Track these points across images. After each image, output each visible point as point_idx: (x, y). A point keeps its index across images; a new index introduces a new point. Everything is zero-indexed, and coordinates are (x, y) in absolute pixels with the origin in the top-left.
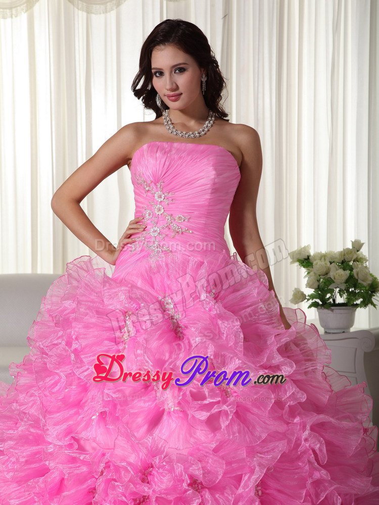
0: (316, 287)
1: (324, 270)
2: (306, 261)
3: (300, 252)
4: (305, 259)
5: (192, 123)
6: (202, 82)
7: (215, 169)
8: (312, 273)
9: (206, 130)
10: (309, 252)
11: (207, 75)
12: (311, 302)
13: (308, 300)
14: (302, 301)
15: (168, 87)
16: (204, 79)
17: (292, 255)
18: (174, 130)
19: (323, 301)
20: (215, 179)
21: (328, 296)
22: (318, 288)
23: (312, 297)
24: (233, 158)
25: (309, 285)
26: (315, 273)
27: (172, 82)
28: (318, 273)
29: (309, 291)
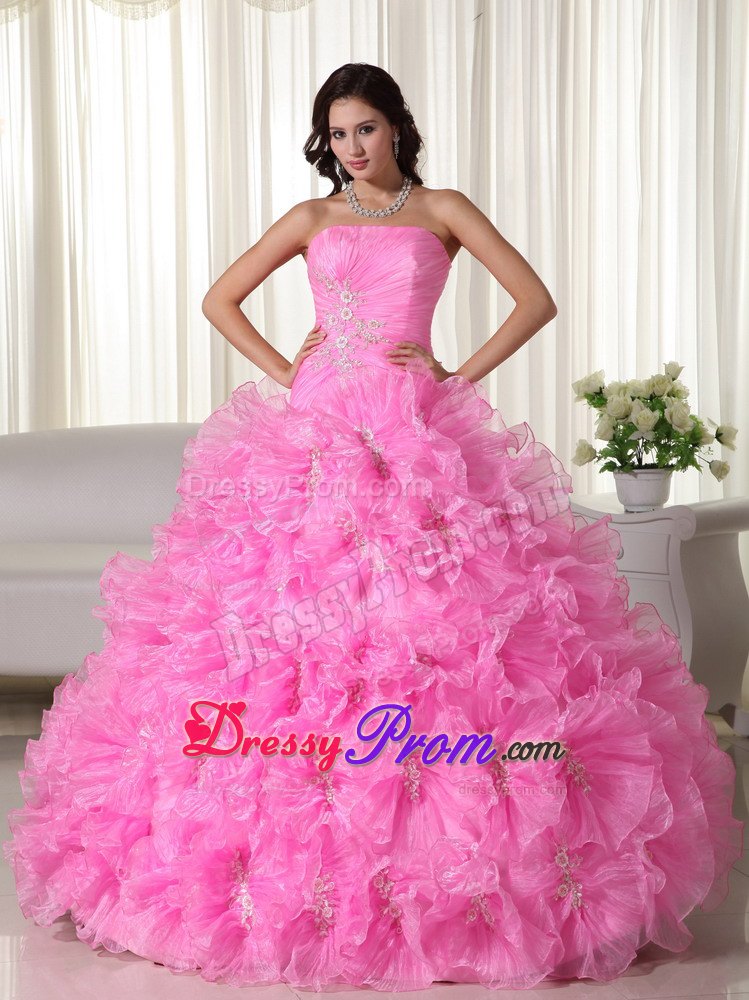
0: (611, 437)
1: (622, 411)
2: (598, 397)
3: (588, 382)
4: (596, 393)
5: (383, 197)
6: (394, 143)
7: (416, 259)
8: (605, 416)
9: (400, 204)
10: (601, 382)
11: (400, 134)
12: (603, 462)
13: (599, 458)
14: (590, 460)
15: (352, 151)
16: (397, 140)
17: (577, 387)
18: (360, 209)
19: (622, 460)
20: (416, 270)
21: (630, 452)
22: (614, 440)
23: (605, 454)
24: (438, 241)
25: (601, 436)
26: (609, 415)
27: (357, 145)
28: (615, 414)
29: (601, 445)
